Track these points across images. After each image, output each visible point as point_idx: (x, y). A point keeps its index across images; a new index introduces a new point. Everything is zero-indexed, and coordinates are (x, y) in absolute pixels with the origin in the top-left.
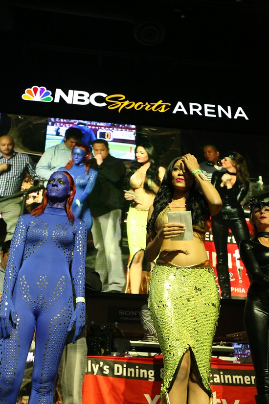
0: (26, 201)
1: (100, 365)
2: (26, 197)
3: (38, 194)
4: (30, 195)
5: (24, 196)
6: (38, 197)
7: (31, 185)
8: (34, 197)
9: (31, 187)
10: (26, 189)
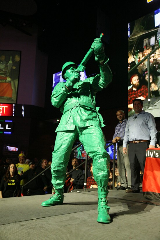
0: (149, 60)
1: (154, 153)
2: (149, 58)
3: (155, 54)
4: (151, 56)
5: (148, 58)
6: (155, 56)
7: (151, 51)
8: (153, 56)
9: (151, 52)
10: (148, 54)
